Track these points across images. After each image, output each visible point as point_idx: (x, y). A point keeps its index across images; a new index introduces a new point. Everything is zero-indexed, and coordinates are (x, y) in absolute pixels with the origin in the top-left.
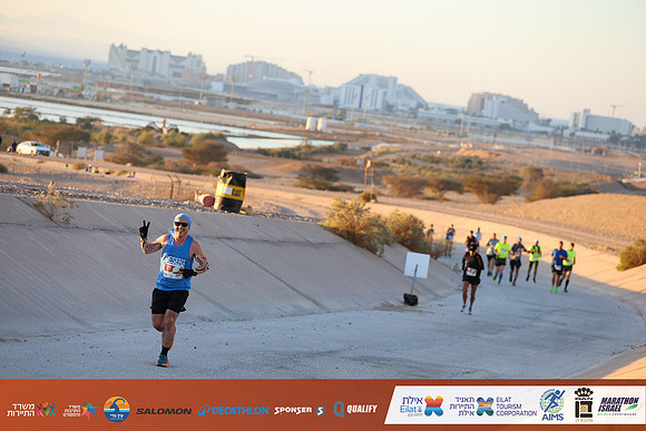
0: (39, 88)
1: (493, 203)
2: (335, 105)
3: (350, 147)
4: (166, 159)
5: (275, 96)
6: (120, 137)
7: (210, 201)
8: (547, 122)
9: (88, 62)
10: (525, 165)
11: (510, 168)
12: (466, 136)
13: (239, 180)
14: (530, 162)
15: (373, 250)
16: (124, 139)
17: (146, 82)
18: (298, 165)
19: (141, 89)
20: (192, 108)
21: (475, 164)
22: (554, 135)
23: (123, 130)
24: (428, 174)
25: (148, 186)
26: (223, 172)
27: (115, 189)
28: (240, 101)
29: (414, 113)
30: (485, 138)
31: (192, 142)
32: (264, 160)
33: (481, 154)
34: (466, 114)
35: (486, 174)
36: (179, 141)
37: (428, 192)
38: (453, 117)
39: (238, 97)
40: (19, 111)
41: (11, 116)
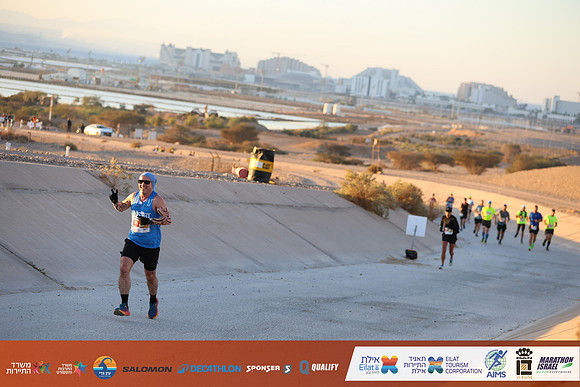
0: (103, 80)
1: (479, 174)
2: (347, 93)
3: (360, 128)
4: (208, 139)
5: (296, 87)
6: (170, 120)
7: (244, 173)
8: (524, 107)
9: (143, 59)
10: (505, 142)
11: (493, 145)
12: (456, 118)
13: (268, 156)
14: (509, 140)
15: (379, 213)
16: (173, 123)
17: (191, 75)
18: (317, 143)
19: (186, 81)
20: (229, 96)
21: (464, 142)
22: (530, 118)
23: (172, 114)
24: (425, 150)
25: (193, 161)
26: (255, 149)
27: (166, 164)
28: (269, 90)
29: (413, 100)
30: (472, 120)
31: (229, 124)
32: (289, 139)
33: (469, 134)
34: (457, 100)
35: (473, 149)
36: (219, 123)
37: (425, 165)
38: (446, 103)
39: (267, 87)
40: (86, 99)
41: (80, 103)
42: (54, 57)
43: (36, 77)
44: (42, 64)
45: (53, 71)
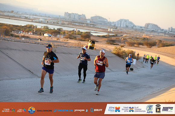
0: (49, 22)
1: (150, 48)
2: (115, 26)
3: (118, 35)
4: (77, 38)
5: (101, 24)
6: (67, 33)
7: (87, 47)
8: (163, 30)
9: (60, 16)
10: (158, 39)
11: (154, 40)
12: (144, 33)
13: (93, 42)
14: (159, 39)
15: (123, 58)
16: (68, 33)
17: (73, 20)
18: (106, 39)
19: (71, 22)
20: (83, 26)
21: (146, 39)
22: (164, 33)
23: (67, 31)
24: (136, 41)
25: (73, 43)
26: (90, 40)
27: (66, 44)
28: (94, 25)
29: (132, 28)
30: (148, 33)
31: (83, 34)
32: (99, 38)
33: (148, 37)
34: (144, 28)
35: (149, 41)
36: (80, 33)
37: (136, 45)
38: (141, 29)
39: (93, 24)
40: (44, 27)
41: (42, 28)
42: (36, 15)
43: (31, 21)
44: (33, 17)
45: (36, 19)
